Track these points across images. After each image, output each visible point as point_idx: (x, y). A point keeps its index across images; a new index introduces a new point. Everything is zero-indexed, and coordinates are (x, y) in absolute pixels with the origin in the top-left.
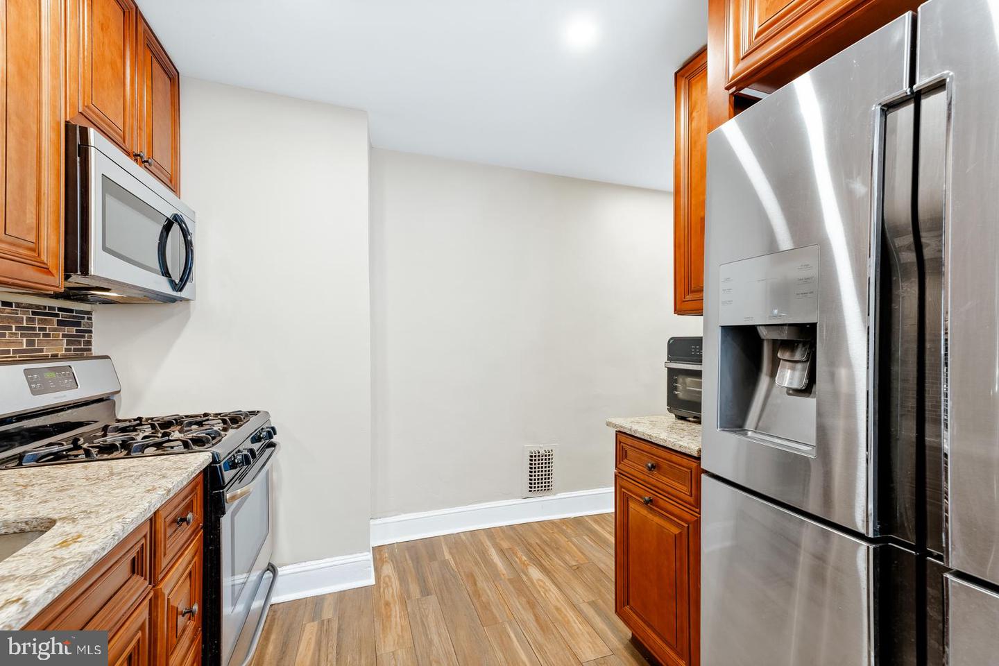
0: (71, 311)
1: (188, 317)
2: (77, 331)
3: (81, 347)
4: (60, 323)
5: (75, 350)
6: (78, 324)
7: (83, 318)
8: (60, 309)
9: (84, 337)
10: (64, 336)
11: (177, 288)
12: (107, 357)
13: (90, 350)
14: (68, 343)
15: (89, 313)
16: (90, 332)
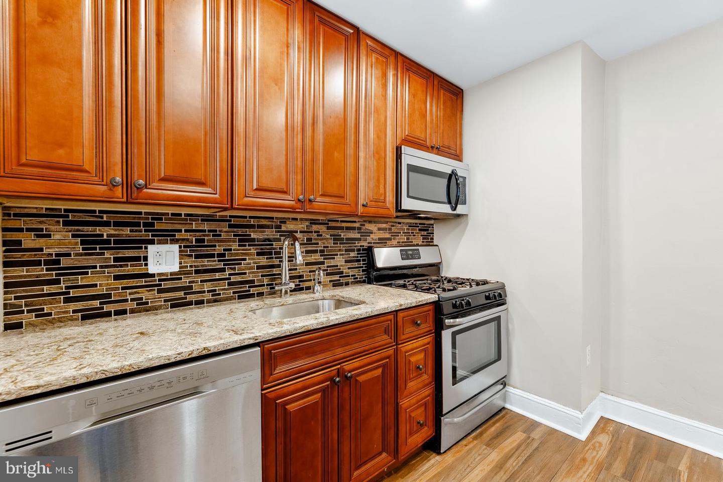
0: (425, 224)
1: (467, 224)
2: (427, 233)
3: (429, 241)
4: (420, 230)
5: (426, 242)
6: (428, 230)
7: (430, 227)
8: (420, 224)
9: (430, 236)
10: (421, 235)
11: (453, 209)
12: (437, 246)
13: (433, 242)
14: (423, 239)
15: (432, 225)
16: (433, 233)
